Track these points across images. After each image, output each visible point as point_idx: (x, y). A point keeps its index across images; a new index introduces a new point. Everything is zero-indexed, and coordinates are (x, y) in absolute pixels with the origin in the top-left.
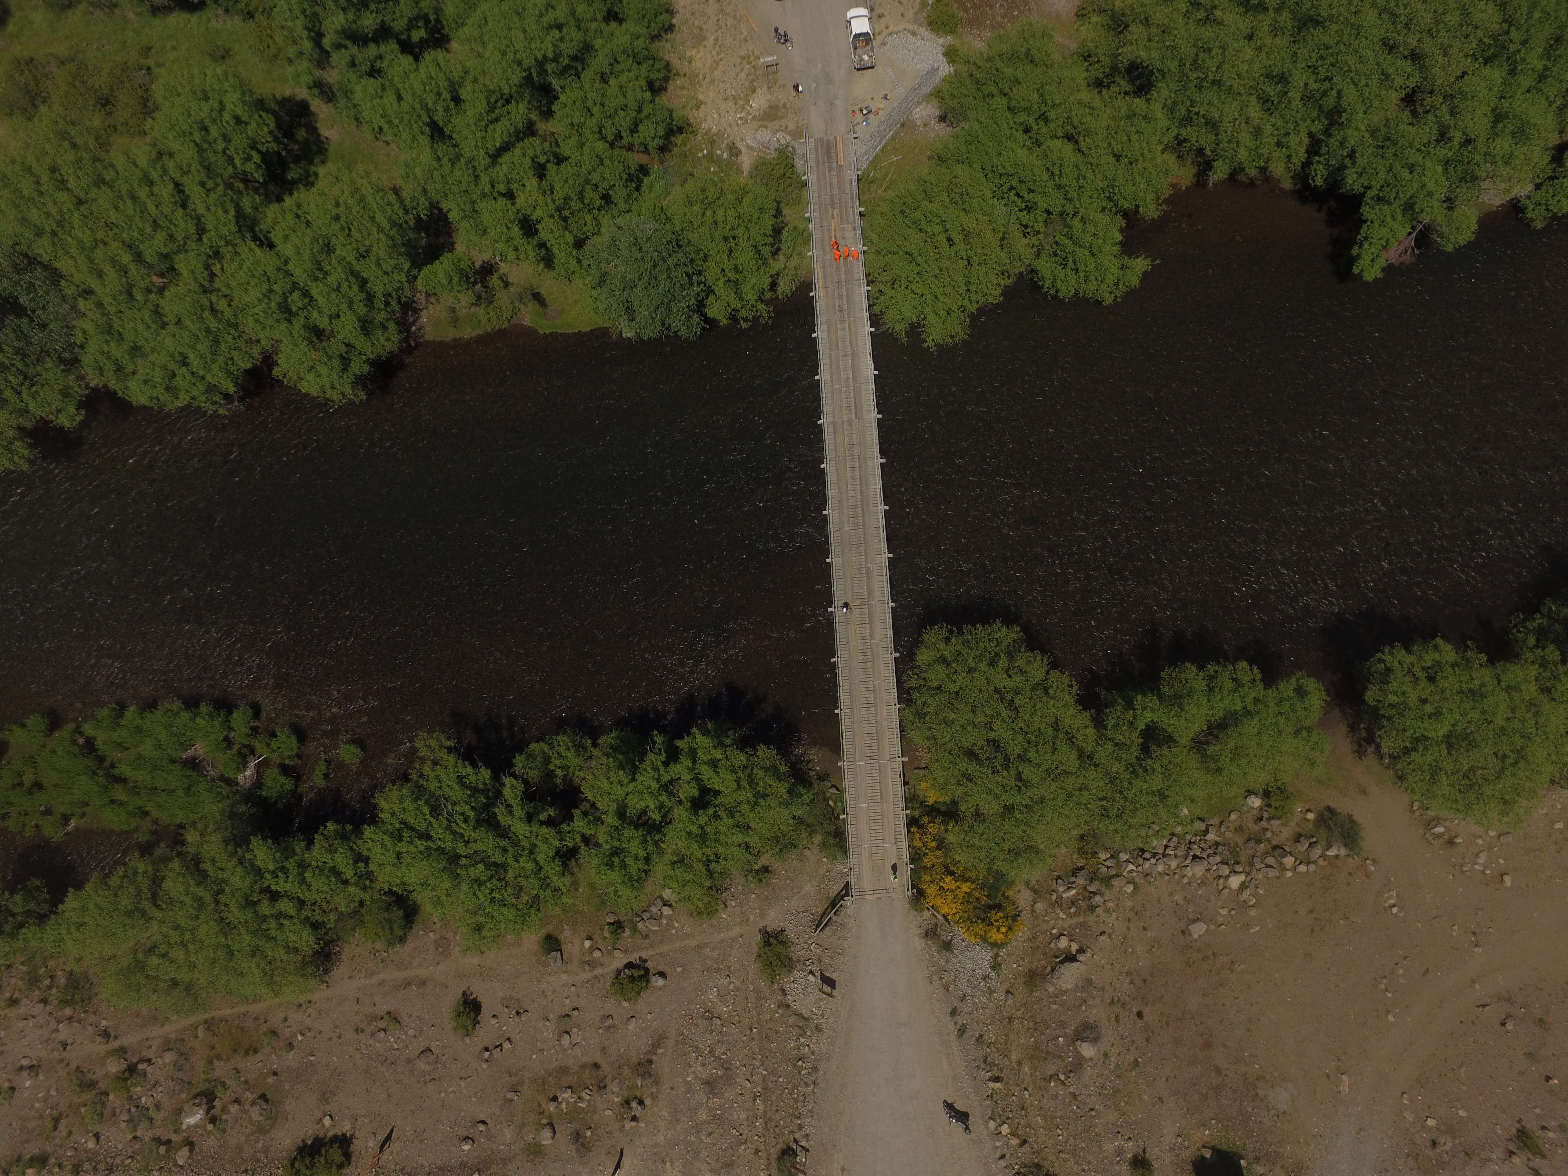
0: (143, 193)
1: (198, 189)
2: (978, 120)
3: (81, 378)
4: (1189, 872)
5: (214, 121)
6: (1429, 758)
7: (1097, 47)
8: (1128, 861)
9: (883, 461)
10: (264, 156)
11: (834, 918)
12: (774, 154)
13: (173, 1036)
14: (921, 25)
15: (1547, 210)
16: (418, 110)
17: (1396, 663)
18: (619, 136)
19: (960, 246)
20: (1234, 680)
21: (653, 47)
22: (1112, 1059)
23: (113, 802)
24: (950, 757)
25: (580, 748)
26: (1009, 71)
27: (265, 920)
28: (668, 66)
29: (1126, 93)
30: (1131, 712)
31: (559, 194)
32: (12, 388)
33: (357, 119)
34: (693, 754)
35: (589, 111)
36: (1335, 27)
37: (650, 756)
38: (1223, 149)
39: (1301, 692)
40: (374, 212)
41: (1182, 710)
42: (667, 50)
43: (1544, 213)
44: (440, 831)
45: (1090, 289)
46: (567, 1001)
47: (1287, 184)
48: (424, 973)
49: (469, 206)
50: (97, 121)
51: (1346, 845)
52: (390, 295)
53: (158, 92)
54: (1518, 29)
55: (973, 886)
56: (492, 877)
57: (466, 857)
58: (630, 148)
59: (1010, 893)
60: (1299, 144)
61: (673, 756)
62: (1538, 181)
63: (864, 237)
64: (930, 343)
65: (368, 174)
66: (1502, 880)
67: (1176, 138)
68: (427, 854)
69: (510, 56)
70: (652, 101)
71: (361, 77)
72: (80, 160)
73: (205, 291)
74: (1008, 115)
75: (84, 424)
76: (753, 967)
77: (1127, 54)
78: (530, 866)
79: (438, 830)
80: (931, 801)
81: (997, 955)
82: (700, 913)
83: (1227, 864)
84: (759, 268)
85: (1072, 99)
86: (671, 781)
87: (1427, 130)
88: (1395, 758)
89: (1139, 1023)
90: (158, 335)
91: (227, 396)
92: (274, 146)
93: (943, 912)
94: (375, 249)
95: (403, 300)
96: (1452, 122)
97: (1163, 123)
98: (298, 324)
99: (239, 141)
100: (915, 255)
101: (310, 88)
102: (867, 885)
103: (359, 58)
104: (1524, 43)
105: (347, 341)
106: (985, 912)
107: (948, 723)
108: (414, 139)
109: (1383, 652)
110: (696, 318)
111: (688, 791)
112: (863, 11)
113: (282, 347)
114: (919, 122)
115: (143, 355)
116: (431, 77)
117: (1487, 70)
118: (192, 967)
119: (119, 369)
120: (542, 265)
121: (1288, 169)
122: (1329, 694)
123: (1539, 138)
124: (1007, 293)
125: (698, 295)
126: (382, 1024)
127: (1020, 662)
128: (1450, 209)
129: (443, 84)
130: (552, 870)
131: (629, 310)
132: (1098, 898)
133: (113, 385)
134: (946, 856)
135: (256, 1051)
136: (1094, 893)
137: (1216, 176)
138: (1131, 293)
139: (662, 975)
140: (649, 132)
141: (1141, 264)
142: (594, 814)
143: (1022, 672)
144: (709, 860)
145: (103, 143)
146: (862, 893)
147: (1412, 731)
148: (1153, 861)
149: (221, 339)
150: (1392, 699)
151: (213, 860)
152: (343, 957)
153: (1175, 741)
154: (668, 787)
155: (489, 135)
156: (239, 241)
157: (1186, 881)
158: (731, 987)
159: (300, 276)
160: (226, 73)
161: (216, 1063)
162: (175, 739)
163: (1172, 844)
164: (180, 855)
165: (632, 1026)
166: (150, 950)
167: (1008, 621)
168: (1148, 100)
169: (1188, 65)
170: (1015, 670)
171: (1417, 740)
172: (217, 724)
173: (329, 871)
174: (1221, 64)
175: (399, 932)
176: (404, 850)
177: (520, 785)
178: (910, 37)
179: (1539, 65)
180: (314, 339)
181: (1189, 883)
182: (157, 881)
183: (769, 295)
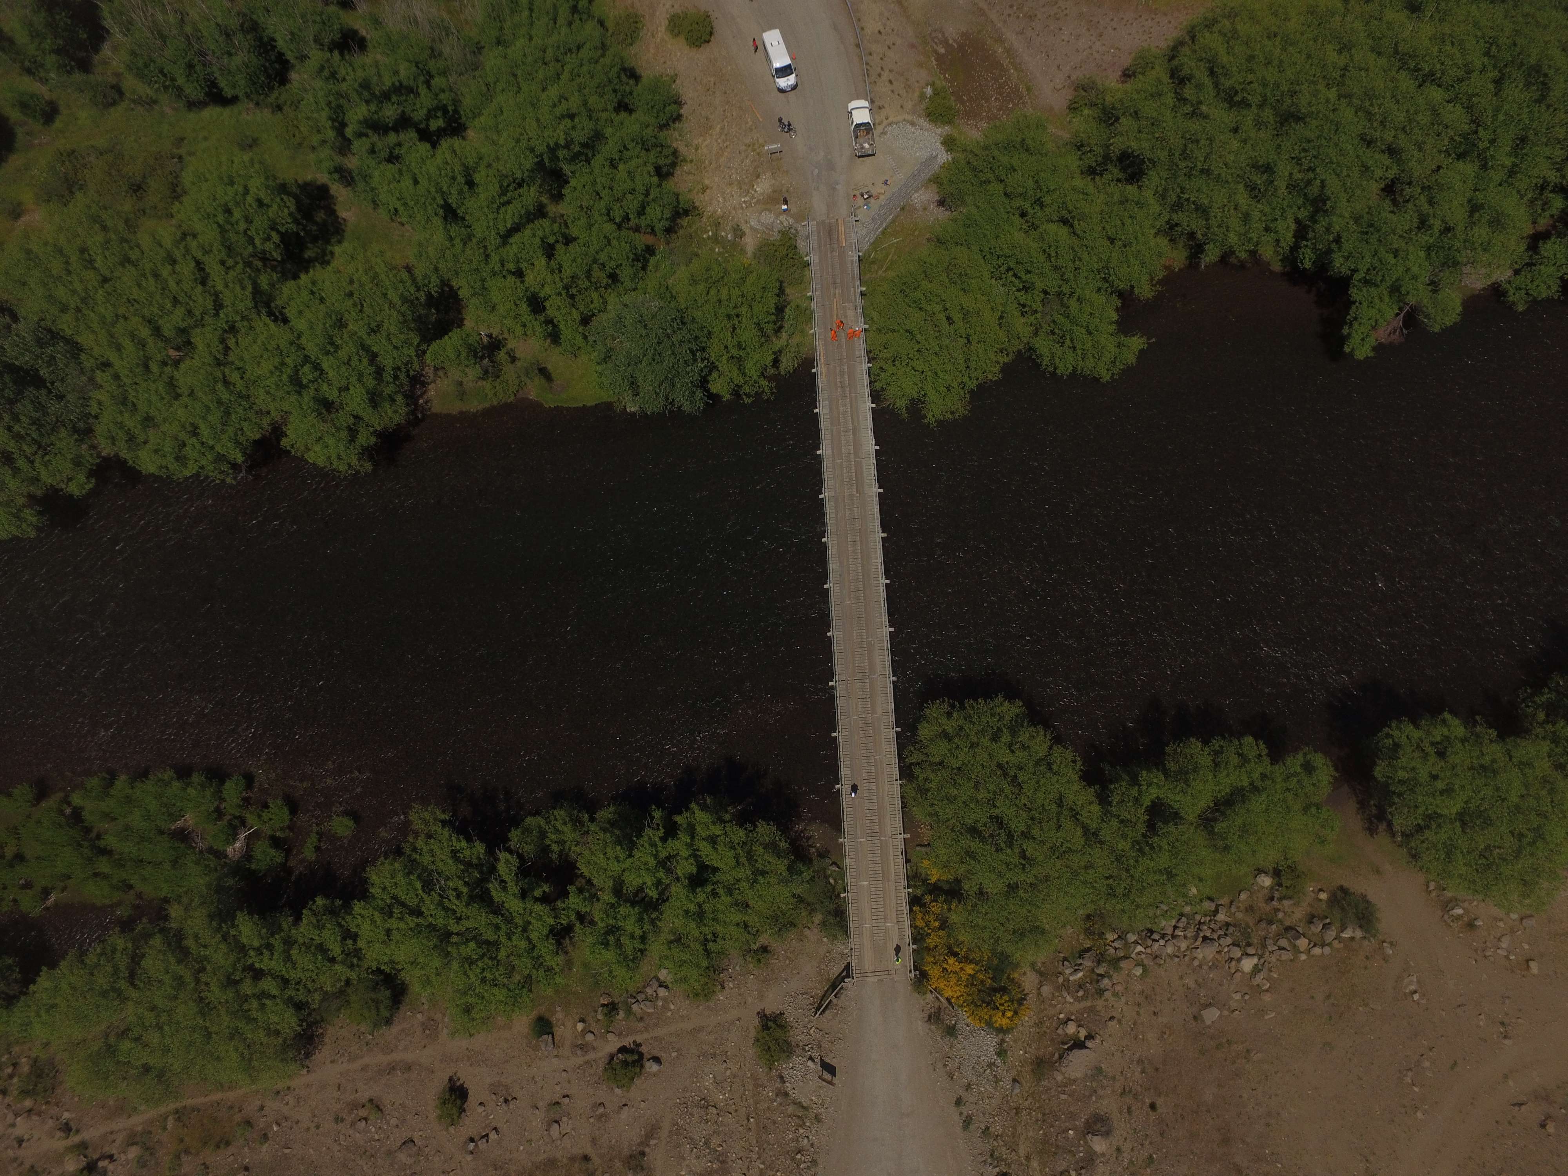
0: (165, 272)
1: (217, 267)
2: (975, 205)
3: (93, 447)
4: (1199, 954)
5: (237, 204)
6: (1443, 836)
7: (1089, 137)
8: (1136, 942)
9: (885, 535)
10: (283, 236)
11: (835, 1001)
12: (777, 236)
13: (140, 1128)
14: (919, 116)
15: (1527, 294)
16: (434, 193)
17: (1404, 738)
18: (627, 218)
19: (959, 324)
20: (1240, 755)
21: (662, 135)
22: (1125, 1155)
23: (96, 875)
24: (953, 834)
25: (577, 822)
26: (1005, 159)
27: (246, 1000)
28: (675, 153)
29: (1118, 180)
30: (1136, 788)
31: (567, 272)
32: (26, 457)
33: (374, 202)
34: (691, 830)
35: (598, 194)
36: (1314, 123)
37: (648, 831)
38: (1214, 234)
39: (1308, 768)
40: (387, 289)
41: (1189, 786)
42: (676, 139)
43: (1525, 297)
44: (432, 907)
45: (1088, 366)
46: (558, 1088)
47: (1277, 267)
48: (409, 1057)
49: (479, 284)
50: (127, 206)
51: (1360, 927)
52: (399, 369)
53: (187, 178)
54: (1485, 129)
55: (977, 968)
56: (484, 955)
57: (457, 934)
58: (637, 229)
59: (1015, 975)
60: (1286, 230)
61: (671, 831)
62: (1517, 267)
63: (864, 315)
64: (930, 419)
65: (382, 253)
66: (1528, 966)
67: (1168, 223)
68: (417, 930)
69: (524, 143)
70: (660, 185)
71: (379, 163)
72: (108, 242)
73: (219, 363)
74: (1004, 199)
75: (92, 493)
76: (751, 1052)
77: (1119, 144)
78: (523, 944)
79: (429, 905)
80: (933, 880)
81: (1003, 1041)
82: (697, 995)
83: (1238, 946)
84: (761, 345)
85: (1066, 185)
86: (669, 858)
87: (1407, 219)
88: (1407, 836)
89: (1153, 1116)
90: (171, 406)
91: (235, 466)
92: (293, 227)
93: (946, 995)
94: (386, 325)
95: (412, 373)
96: (1431, 211)
97: (1155, 208)
98: (307, 396)
99: (260, 222)
100: (916, 332)
101: (330, 173)
102: (868, 966)
103: (379, 145)
104: (1492, 142)
105: (355, 413)
106: (989, 995)
107: (951, 799)
108: (428, 220)
109: (1390, 727)
110: (699, 393)
111: (686, 868)
112: (864, 103)
113: (292, 418)
114: (918, 206)
115: (156, 426)
116: (447, 163)
117: (1460, 165)
118: (166, 1051)
119: (131, 438)
120: (549, 341)
121: (1276, 252)
122: (1336, 770)
123: (1514, 227)
124: (1006, 369)
125: (702, 370)
126: (363, 1113)
127: (1024, 736)
128: (1434, 291)
129: (458, 168)
130: (546, 949)
131: (633, 384)
132: (1106, 981)
133: (124, 454)
134: (949, 936)
135: (228, 1144)
136: (1102, 976)
137: (1207, 259)
138: (1128, 371)
139: (657, 1060)
140: (656, 214)
141: (1137, 343)
142: (589, 890)
143: (1025, 747)
144: (706, 940)
145: (131, 225)
146: (864, 974)
147: (1424, 808)
148: (1162, 942)
149: (232, 411)
150: (1402, 774)
151: (196, 936)
152: (326, 1040)
153: (1181, 818)
154: (665, 863)
155: (501, 216)
156: (254, 316)
157: (1196, 963)
158: (728, 1073)
159: (312, 349)
160: (252, 161)
161: (184, 1158)
162: (165, 810)
163: (1181, 925)
164: (162, 930)
165: (625, 1114)
166: (123, 1033)
167: (1011, 695)
168: (1140, 187)
169: (1177, 155)
170: (1018, 745)
171: (1430, 817)
172: (208, 793)
173: (316, 948)
174: (1208, 154)
175: (385, 1013)
176: (395, 926)
177: (514, 860)
178: (909, 126)
179: (1508, 162)
180: (324, 411)
181: (1200, 966)
182: (136, 959)
183: (771, 371)
